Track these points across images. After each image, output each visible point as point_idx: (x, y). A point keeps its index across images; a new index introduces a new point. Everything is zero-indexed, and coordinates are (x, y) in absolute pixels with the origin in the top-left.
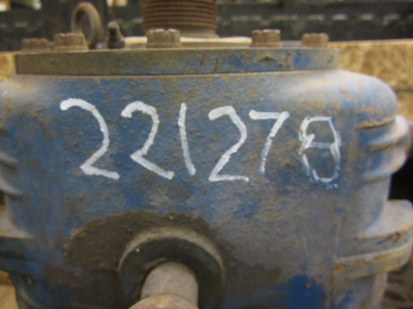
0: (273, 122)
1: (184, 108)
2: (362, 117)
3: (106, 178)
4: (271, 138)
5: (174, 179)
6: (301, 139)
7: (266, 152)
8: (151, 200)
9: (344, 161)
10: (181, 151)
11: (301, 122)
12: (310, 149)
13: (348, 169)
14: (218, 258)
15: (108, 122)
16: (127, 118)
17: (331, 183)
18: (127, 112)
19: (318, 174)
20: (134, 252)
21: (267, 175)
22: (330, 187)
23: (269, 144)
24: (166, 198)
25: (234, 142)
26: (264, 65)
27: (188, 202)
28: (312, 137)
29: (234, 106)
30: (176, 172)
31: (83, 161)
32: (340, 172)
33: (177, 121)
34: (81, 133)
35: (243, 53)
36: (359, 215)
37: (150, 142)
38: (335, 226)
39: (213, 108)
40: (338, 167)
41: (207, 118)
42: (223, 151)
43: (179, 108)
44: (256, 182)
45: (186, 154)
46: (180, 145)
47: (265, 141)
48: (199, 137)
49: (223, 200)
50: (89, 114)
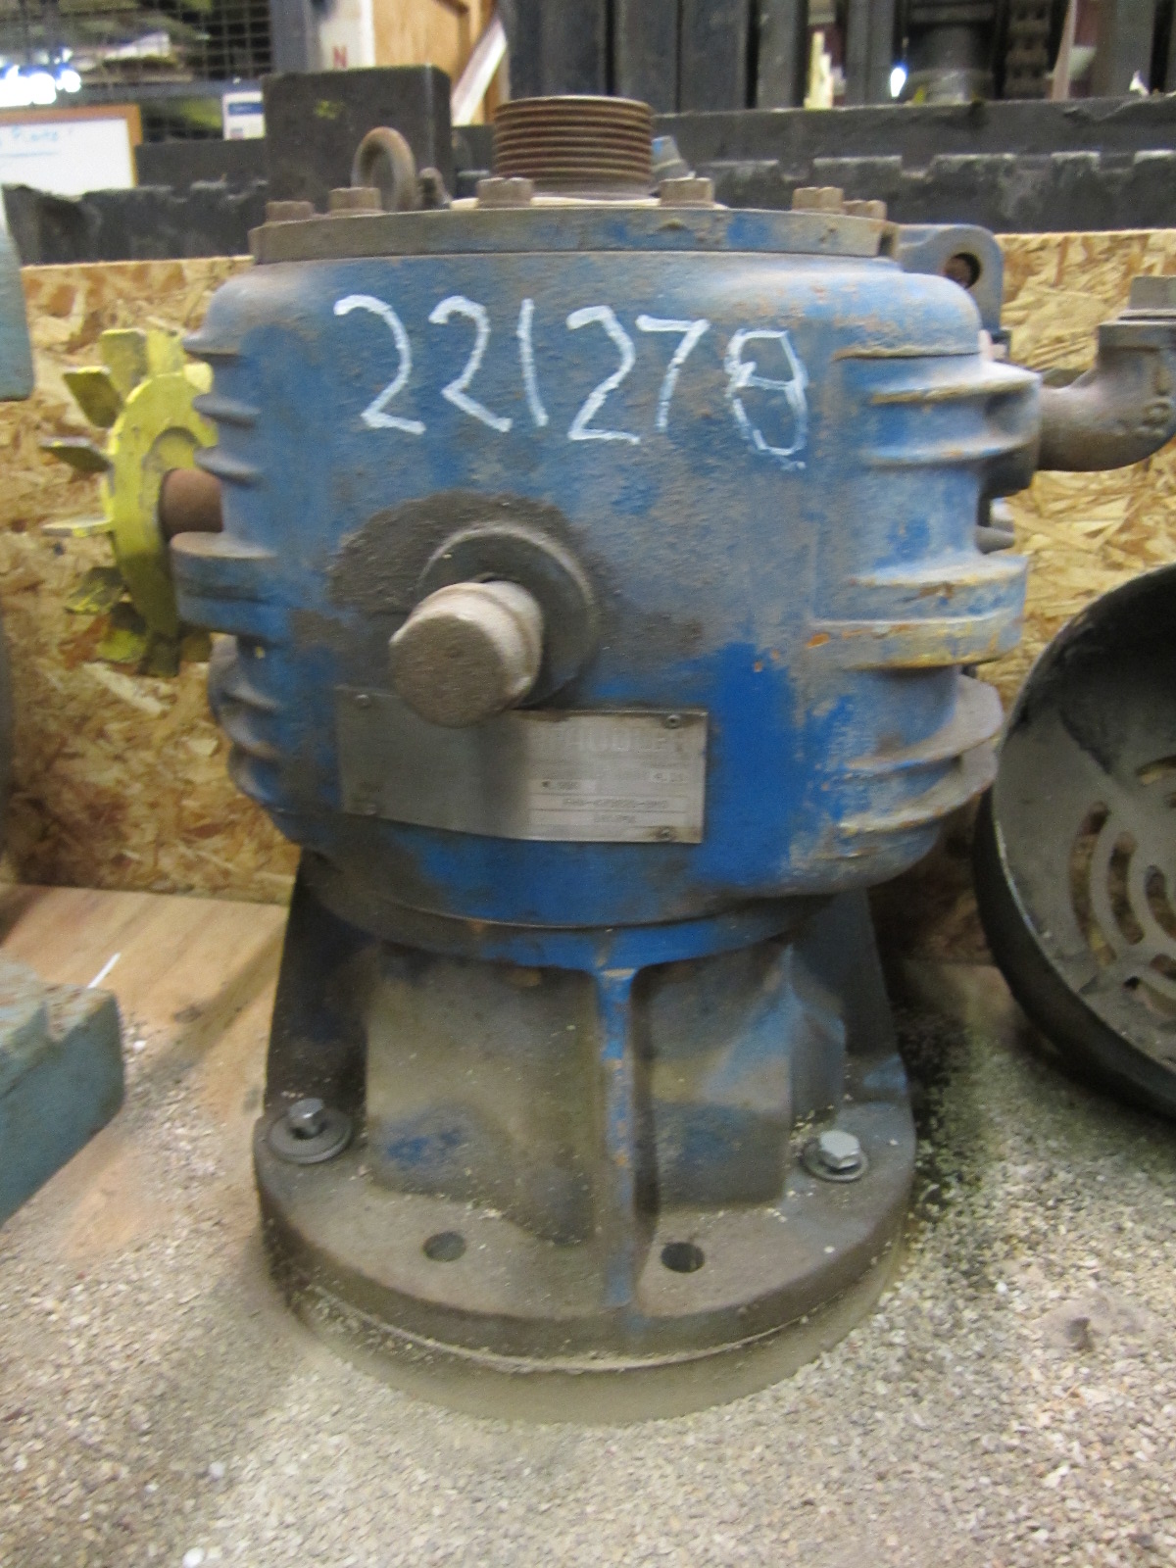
0: (680, 336)
1: (528, 308)
2: (849, 335)
3: (403, 432)
4: (678, 366)
5: (512, 430)
6: (729, 370)
7: (667, 392)
8: (472, 471)
9: (814, 419)
10: (522, 382)
11: (729, 340)
12: (746, 389)
13: (824, 435)
14: (582, 581)
15: (410, 333)
16: (438, 325)
17: (791, 457)
18: (439, 315)
19: (765, 437)
20: (441, 560)
21: (670, 434)
22: (789, 466)
23: (672, 376)
24: (498, 468)
25: (614, 371)
26: (669, 237)
27: (533, 475)
28: (750, 367)
29: (611, 306)
30: (515, 420)
31: (366, 404)
32: (807, 437)
33: (516, 329)
34: (365, 354)
35: (629, 216)
36: (856, 534)
37: (473, 365)
38: (805, 547)
39: (576, 309)
40: (802, 429)
41: (565, 326)
42: (593, 385)
43: (519, 308)
44: (652, 446)
45: (531, 387)
46: (520, 371)
47: (666, 371)
48: (556, 358)
49: (593, 476)
50: (378, 320)
